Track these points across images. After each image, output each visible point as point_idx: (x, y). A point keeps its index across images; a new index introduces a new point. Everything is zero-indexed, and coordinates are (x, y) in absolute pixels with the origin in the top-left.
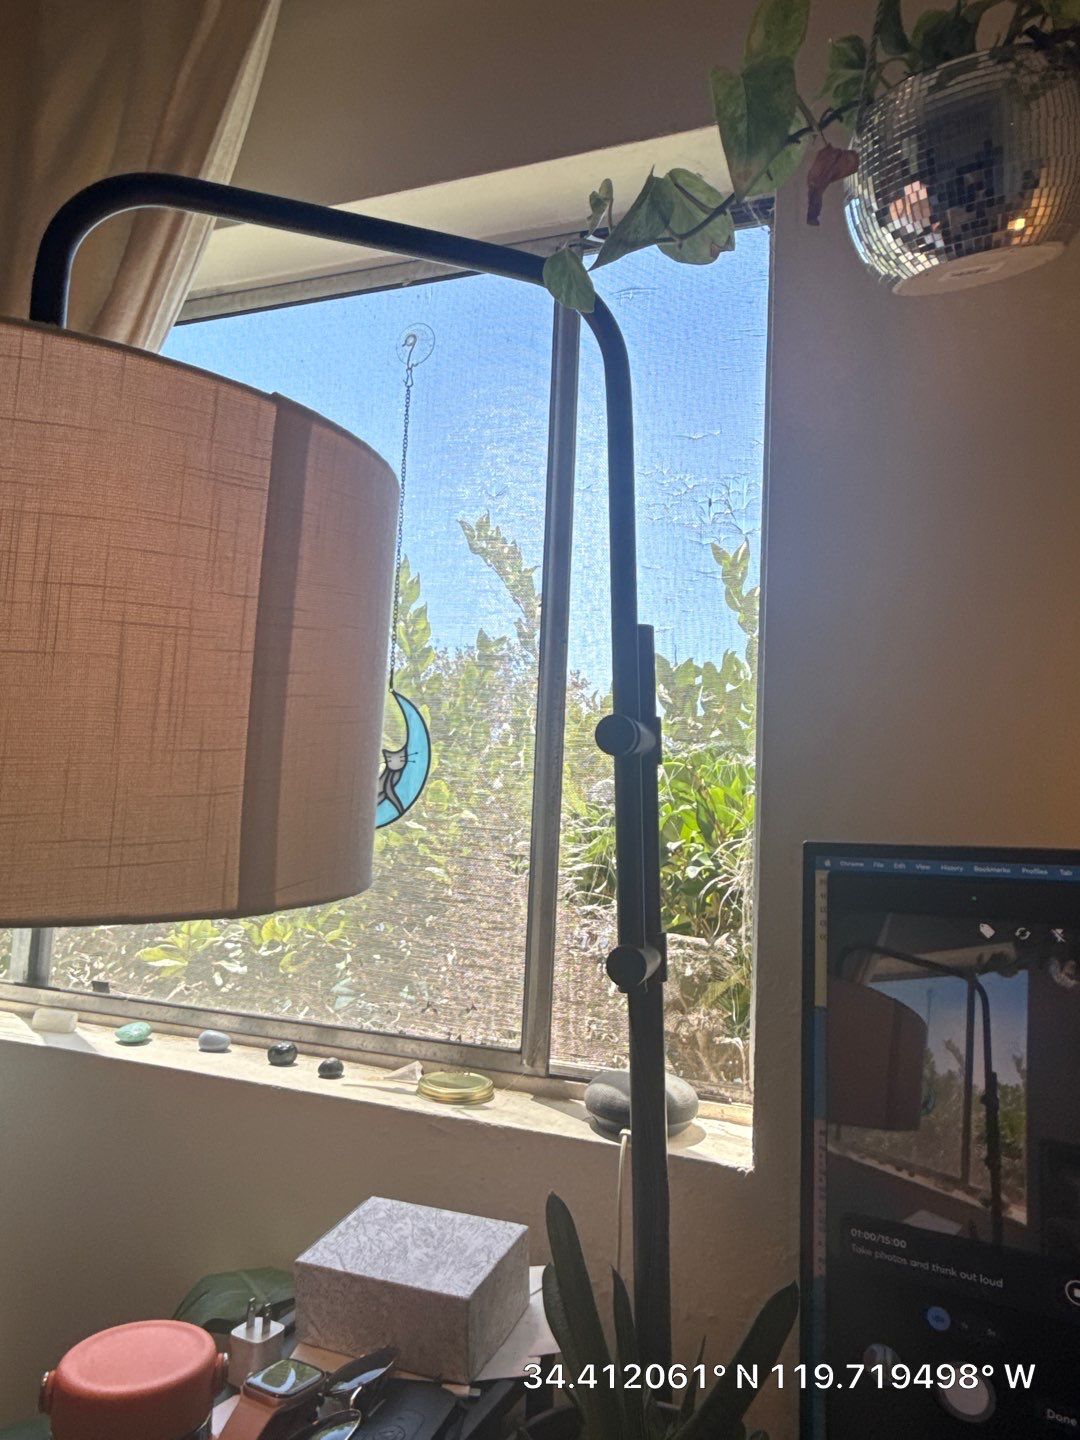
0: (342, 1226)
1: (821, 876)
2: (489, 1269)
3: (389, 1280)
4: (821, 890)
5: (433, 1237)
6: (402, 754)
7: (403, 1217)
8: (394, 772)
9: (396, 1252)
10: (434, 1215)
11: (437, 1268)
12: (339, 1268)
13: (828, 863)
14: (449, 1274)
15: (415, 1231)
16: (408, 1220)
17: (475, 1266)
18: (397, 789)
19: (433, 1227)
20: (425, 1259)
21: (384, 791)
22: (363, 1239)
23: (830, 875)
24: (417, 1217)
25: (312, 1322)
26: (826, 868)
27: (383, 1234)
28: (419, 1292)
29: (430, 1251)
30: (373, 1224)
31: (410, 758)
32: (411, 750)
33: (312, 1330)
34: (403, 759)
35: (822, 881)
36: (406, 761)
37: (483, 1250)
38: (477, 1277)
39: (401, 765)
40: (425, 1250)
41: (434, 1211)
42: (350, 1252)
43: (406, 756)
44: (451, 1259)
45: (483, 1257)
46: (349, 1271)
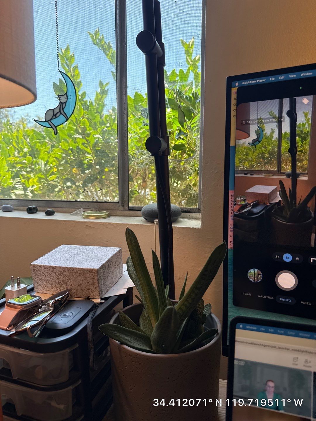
0: (50, 253)
1: (234, 90)
2: (106, 260)
3: (67, 266)
4: (234, 96)
5: (85, 253)
6: (66, 96)
7: (74, 249)
8: (63, 103)
9: (71, 258)
10: (86, 248)
11: (86, 261)
12: (47, 264)
13: (237, 84)
14: (90, 263)
15: (79, 252)
16: (76, 250)
17: (101, 260)
18: (64, 110)
19: (85, 251)
20: (82, 260)
21: (60, 111)
22: (58, 256)
23: (238, 89)
24: (80, 249)
25: (40, 285)
26: (236, 86)
27: (66, 254)
28: (79, 269)
29: (84, 257)
30: (62, 252)
31: (69, 97)
32: (69, 94)
33: (40, 288)
34: (66, 98)
35: (234, 93)
36: (67, 99)
37: (104, 255)
38: (101, 262)
39: (65, 101)
40: (82, 257)
41: (86, 247)
42: (52, 260)
43: (67, 97)
44: (91, 259)
45: (104, 257)
46: (51, 265)
